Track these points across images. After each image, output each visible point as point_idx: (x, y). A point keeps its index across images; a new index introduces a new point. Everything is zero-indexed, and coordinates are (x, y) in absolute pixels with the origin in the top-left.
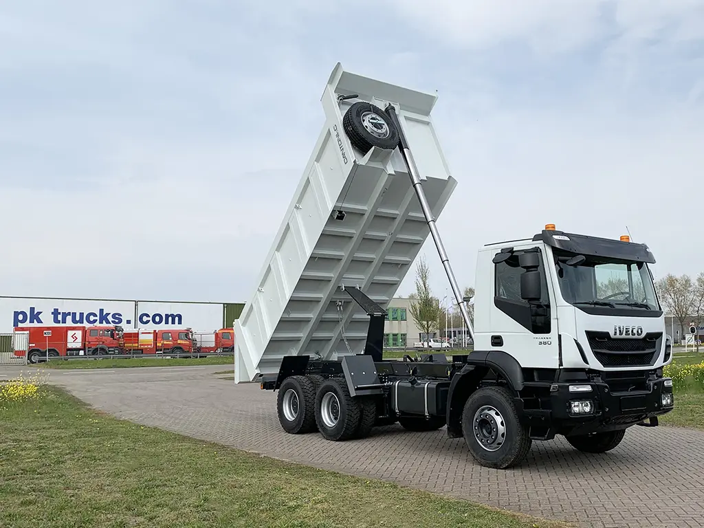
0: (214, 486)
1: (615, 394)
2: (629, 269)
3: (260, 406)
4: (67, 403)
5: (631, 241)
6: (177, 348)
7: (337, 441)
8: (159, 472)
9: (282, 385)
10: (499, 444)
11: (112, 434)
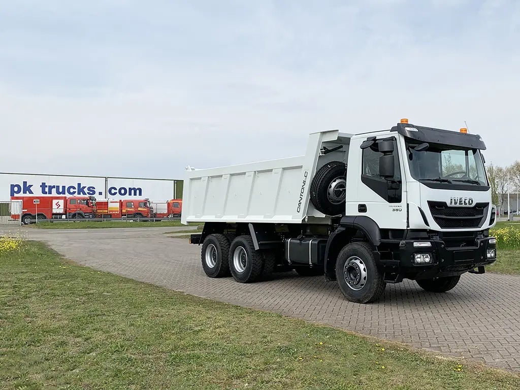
0: (141, 315)
1: (449, 249)
2: (467, 154)
3: (193, 257)
4: (45, 254)
5: (468, 133)
6: (137, 214)
7: (245, 283)
8: (102, 305)
9: (205, 241)
10: (362, 285)
11: (74, 277)
